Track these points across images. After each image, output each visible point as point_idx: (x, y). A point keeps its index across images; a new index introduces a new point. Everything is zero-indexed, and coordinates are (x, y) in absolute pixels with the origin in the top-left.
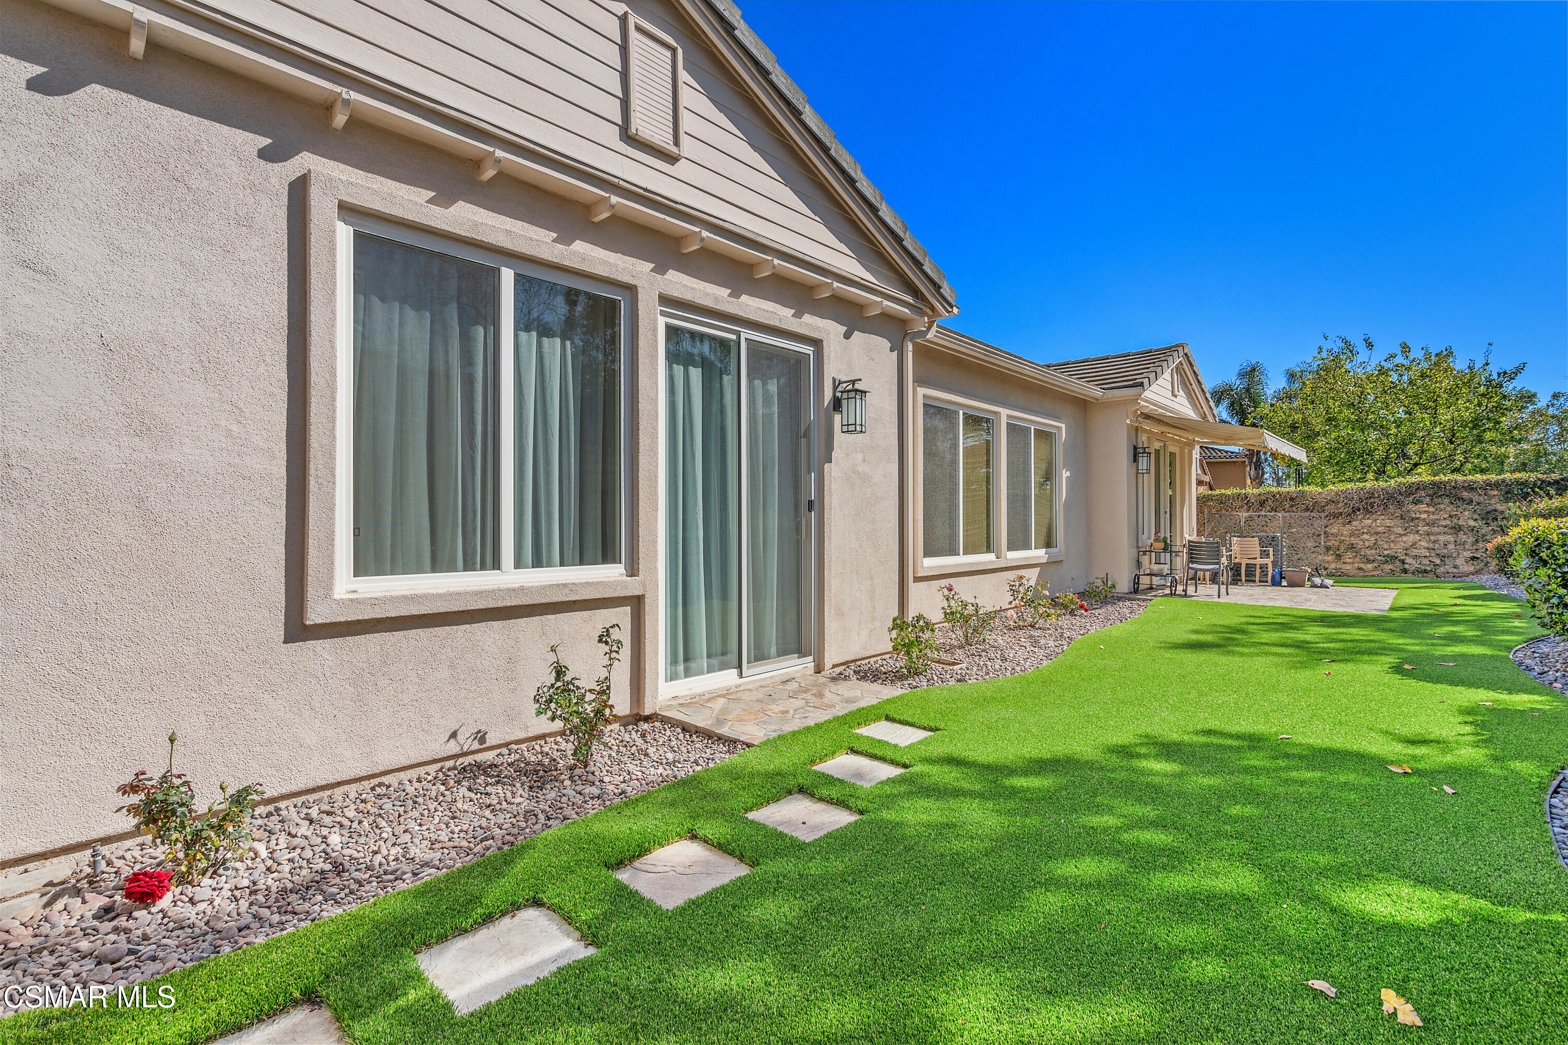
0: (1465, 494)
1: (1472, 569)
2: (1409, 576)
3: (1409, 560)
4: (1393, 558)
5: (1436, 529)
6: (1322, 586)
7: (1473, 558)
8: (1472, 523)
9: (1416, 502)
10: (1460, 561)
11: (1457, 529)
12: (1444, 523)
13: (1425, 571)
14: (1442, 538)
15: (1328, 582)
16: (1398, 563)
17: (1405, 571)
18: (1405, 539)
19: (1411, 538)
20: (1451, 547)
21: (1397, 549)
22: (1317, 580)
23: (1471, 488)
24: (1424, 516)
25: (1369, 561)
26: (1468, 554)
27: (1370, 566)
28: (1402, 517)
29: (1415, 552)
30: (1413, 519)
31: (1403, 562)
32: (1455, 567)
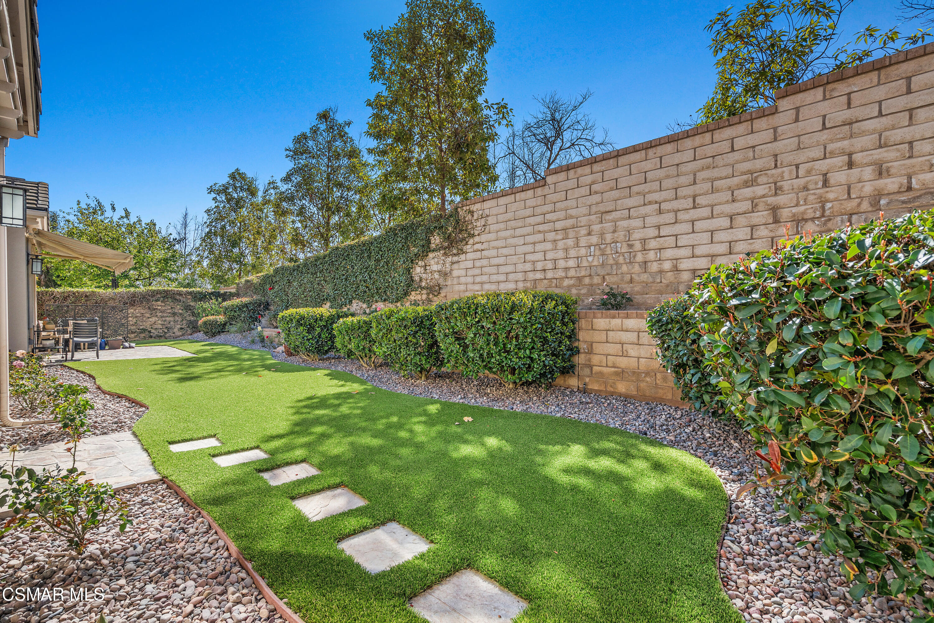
0: (178, 297)
1: (181, 333)
2: (153, 339)
3: (153, 331)
4: (144, 330)
5: (165, 315)
6: (130, 347)
7: (181, 328)
8: (180, 311)
9: (157, 300)
10: (176, 330)
11: (174, 314)
12: (169, 311)
13: (161, 336)
14: (167, 319)
15: (133, 345)
16: (147, 333)
17: (151, 337)
18: (150, 320)
19: (153, 319)
20: (172, 323)
21: (147, 325)
22: (127, 344)
23: (180, 294)
24: (159, 308)
25: (133, 333)
26: (179, 326)
27: (133, 335)
28: (149, 308)
29: (156, 326)
30: (154, 309)
31: (150, 332)
32: (174, 333)
